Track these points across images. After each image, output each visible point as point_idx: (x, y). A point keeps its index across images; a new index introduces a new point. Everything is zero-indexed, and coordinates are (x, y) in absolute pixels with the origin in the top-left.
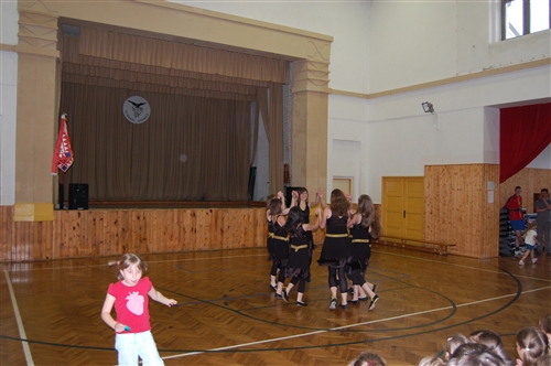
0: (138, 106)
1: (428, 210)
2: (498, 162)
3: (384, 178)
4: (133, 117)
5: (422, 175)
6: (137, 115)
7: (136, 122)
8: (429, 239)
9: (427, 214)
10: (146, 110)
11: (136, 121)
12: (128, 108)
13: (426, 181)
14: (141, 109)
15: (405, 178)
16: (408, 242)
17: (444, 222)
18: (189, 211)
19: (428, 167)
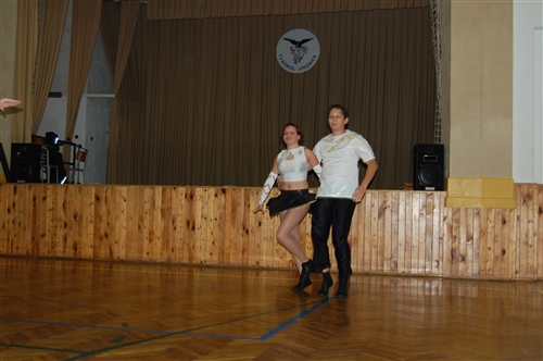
0: (299, 44)
4: (292, 63)
6: (298, 59)
7: (296, 71)
10: (314, 50)
11: (297, 69)
12: (283, 50)
14: (304, 49)
18: (182, 190)
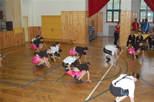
1: (63, 28)
2: (88, 11)
3: (42, 16)
5: (60, 15)
8: (64, 38)
9: (63, 30)
13: (62, 17)
15: (52, 16)
16: (55, 41)
17: (70, 32)
19: (63, 12)
